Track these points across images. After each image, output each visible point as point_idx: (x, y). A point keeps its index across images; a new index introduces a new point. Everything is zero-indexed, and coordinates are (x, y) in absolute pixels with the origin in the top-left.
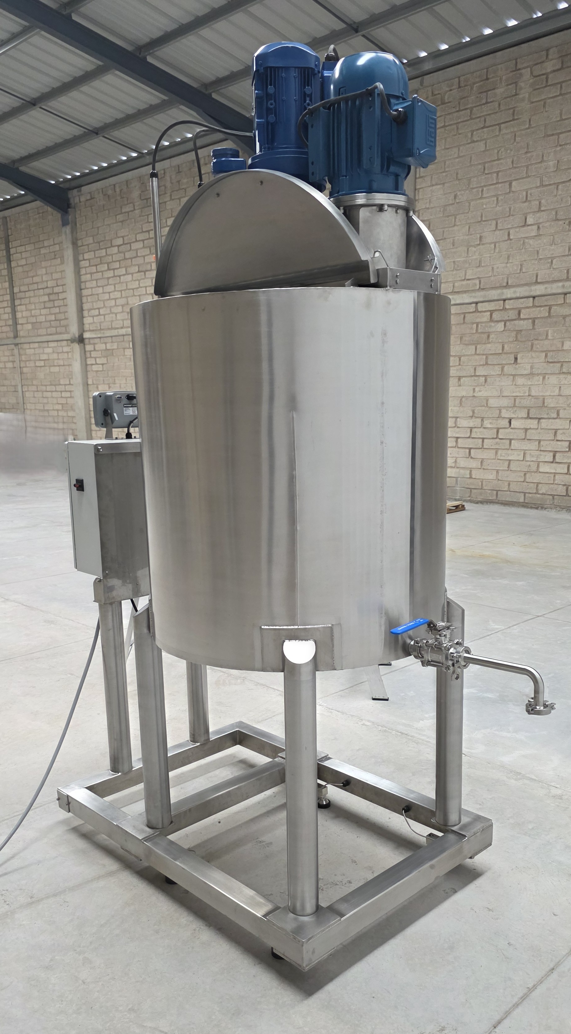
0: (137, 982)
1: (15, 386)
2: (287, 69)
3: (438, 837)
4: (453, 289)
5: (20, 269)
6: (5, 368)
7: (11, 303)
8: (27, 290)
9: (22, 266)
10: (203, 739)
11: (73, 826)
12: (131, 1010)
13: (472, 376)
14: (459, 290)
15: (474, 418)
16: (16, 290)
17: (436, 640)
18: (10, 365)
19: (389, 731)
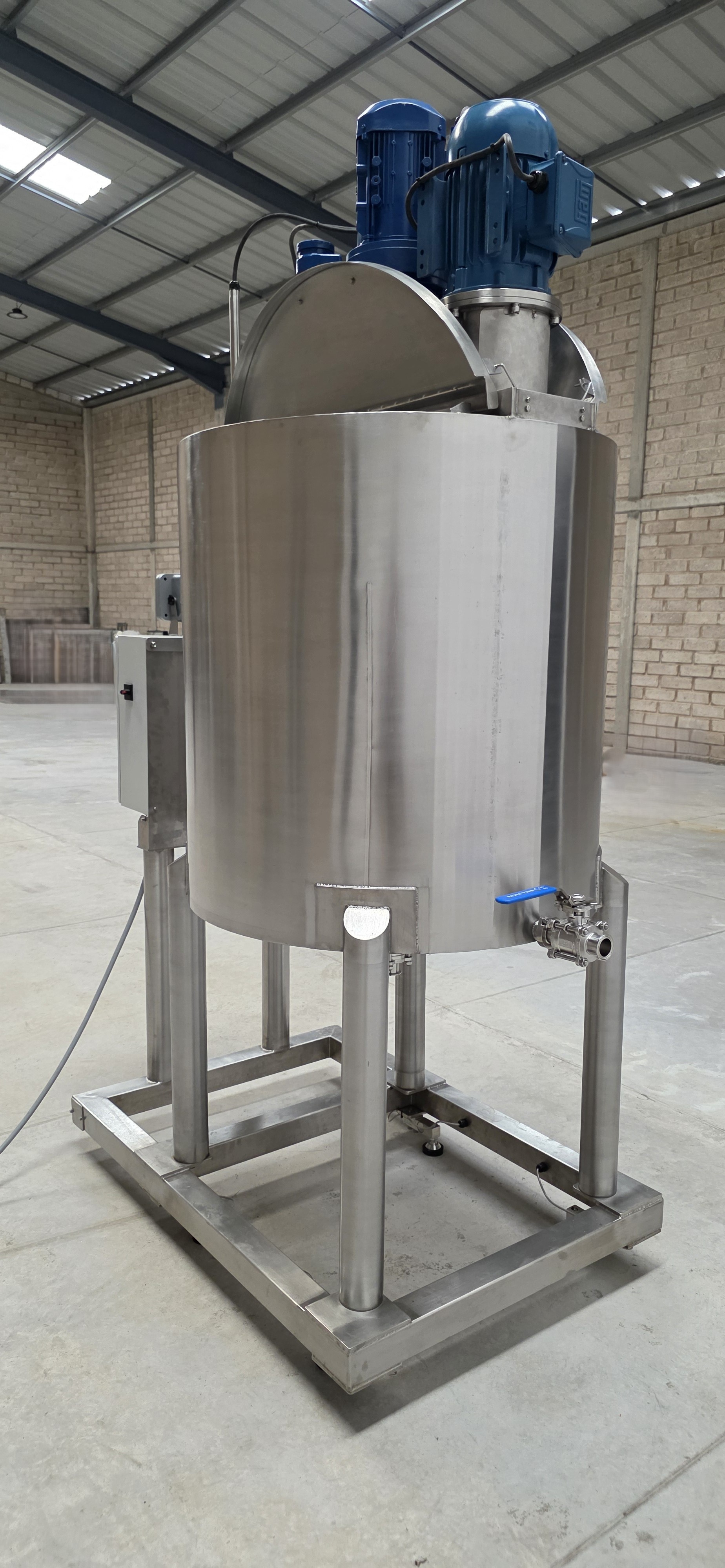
0: (118, 1382)
1: (149, 599)
2: (399, 133)
3: (583, 1210)
4: (695, 487)
5: (163, 460)
6: (138, 577)
7: (150, 499)
8: (170, 484)
9: (166, 456)
10: (279, 1045)
11: (88, 1150)
12: (101, 1423)
13: (716, 598)
14: (703, 488)
15: (717, 653)
16: (157, 484)
17: (570, 919)
18: (143, 574)
19: (546, 1055)
